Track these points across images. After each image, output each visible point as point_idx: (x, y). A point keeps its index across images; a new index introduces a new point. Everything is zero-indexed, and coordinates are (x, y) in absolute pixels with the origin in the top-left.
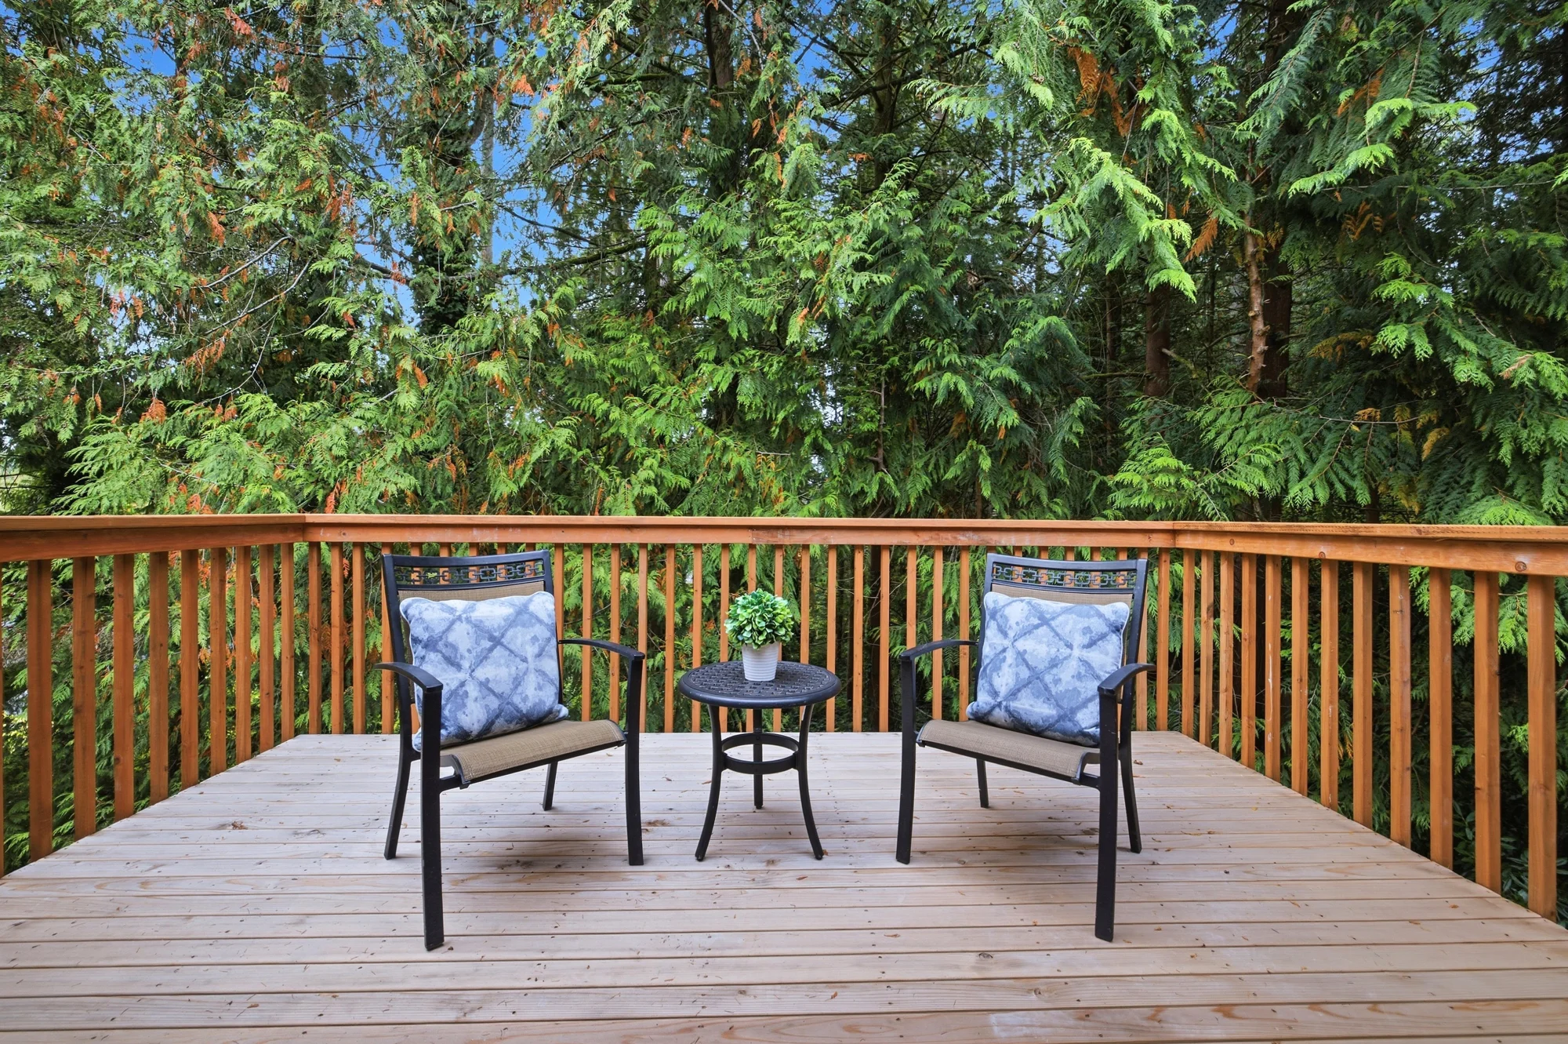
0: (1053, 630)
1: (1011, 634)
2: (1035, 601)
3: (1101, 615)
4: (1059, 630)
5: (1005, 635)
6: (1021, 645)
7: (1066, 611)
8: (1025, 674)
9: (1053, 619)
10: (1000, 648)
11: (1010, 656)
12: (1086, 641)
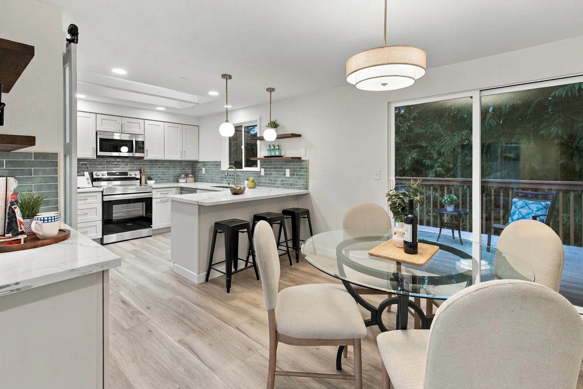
0: (529, 207)
1: (518, 208)
2: (525, 201)
3: (542, 204)
4: (530, 207)
5: (516, 208)
6: (520, 210)
7: (532, 203)
8: (520, 216)
9: (529, 205)
10: (515, 211)
11: (517, 212)
12: (537, 210)
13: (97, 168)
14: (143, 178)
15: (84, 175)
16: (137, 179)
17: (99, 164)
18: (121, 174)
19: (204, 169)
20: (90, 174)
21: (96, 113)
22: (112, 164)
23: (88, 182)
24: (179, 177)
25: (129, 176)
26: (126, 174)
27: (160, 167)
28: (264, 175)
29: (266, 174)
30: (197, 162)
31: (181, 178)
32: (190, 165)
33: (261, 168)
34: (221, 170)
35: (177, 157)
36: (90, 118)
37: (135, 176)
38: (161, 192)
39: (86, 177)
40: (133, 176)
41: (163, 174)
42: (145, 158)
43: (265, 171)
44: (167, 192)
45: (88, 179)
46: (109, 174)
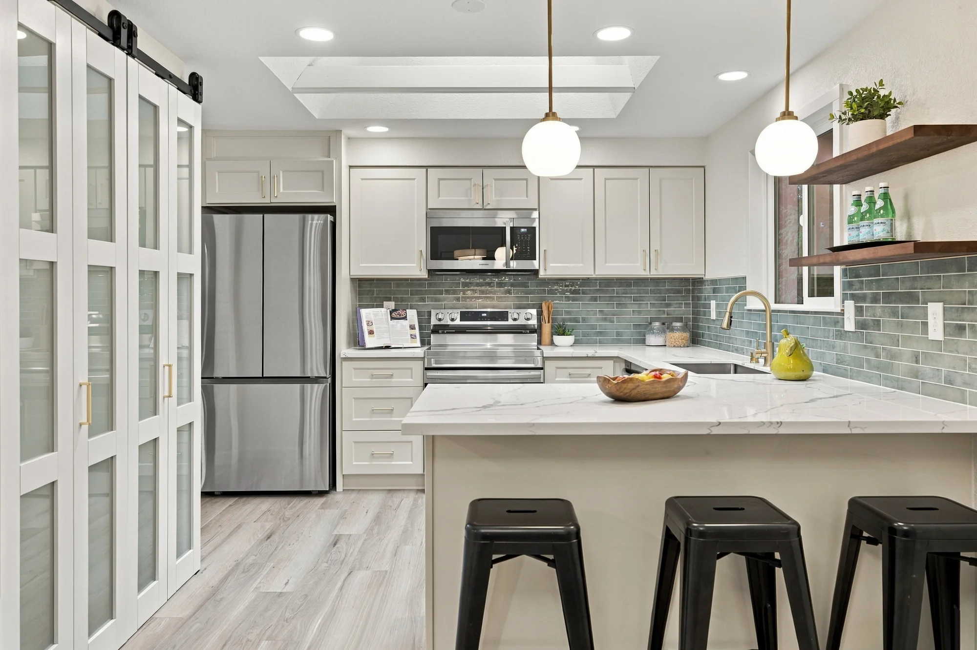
13: (444, 300)
14: (547, 328)
15: (405, 318)
16: (533, 331)
17: (447, 292)
18: (493, 316)
19: (713, 303)
20: (419, 314)
21: (427, 167)
22: (474, 291)
23: (411, 335)
24: (645, 329)
25: (510, 322)
26: (503, 316)
27: (595, 299)
28: (853, 329)
29: (861, 325)
30: (698, 282)
31: (652, 331)
32: (688, 291)
33: (845, 298)
34: (748, 307)
35: (636, 269)
36: (414, 179)
37: (524, 322)
38: (570, 371)
39: (410, 321)
40: (521, 322)
41: (605, 320)
42: (542, 274)
43: (859, 311)
44: (588, 371)
45: (412, 327)
46: (464, 316)
